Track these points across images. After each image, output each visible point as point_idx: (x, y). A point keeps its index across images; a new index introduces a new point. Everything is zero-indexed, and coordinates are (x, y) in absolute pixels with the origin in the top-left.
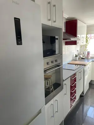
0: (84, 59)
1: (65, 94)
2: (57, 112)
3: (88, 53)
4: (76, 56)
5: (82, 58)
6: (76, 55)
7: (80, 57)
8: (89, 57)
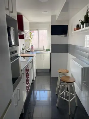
0: (29, 52)
1: (23, 83)
2: (20, 100)
3: (32, 47)
4: (23, 50)
5: (28, 51)
6: (23, 48)
7: (26, 50)
8: (33, 50)
